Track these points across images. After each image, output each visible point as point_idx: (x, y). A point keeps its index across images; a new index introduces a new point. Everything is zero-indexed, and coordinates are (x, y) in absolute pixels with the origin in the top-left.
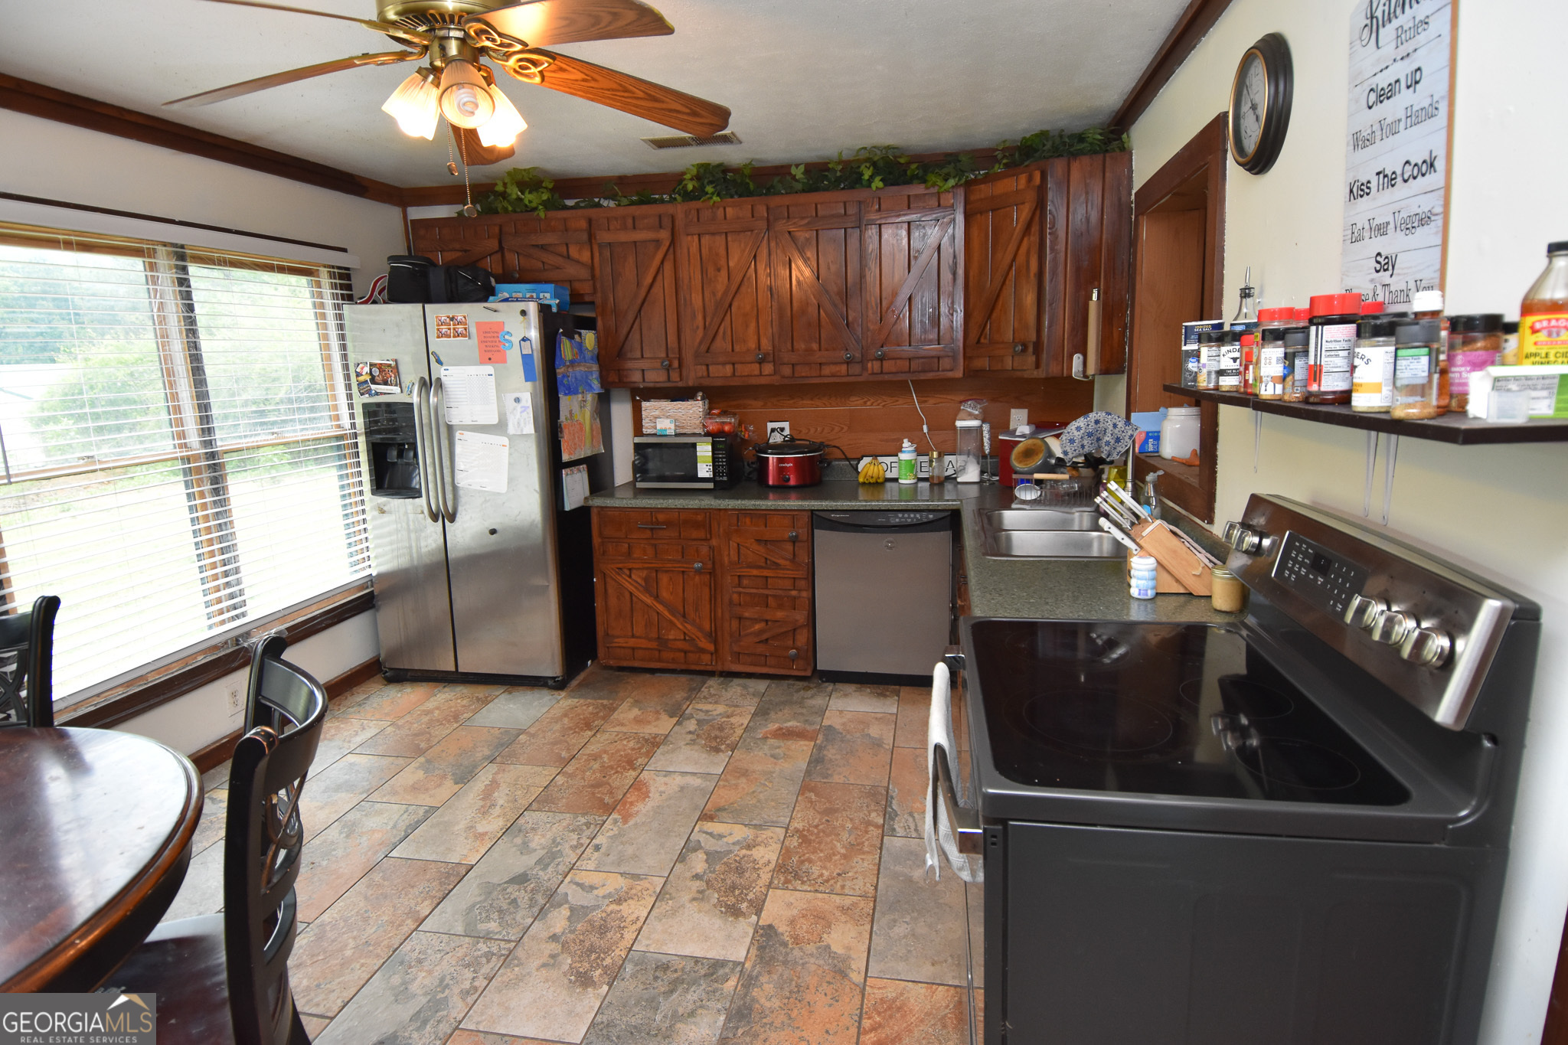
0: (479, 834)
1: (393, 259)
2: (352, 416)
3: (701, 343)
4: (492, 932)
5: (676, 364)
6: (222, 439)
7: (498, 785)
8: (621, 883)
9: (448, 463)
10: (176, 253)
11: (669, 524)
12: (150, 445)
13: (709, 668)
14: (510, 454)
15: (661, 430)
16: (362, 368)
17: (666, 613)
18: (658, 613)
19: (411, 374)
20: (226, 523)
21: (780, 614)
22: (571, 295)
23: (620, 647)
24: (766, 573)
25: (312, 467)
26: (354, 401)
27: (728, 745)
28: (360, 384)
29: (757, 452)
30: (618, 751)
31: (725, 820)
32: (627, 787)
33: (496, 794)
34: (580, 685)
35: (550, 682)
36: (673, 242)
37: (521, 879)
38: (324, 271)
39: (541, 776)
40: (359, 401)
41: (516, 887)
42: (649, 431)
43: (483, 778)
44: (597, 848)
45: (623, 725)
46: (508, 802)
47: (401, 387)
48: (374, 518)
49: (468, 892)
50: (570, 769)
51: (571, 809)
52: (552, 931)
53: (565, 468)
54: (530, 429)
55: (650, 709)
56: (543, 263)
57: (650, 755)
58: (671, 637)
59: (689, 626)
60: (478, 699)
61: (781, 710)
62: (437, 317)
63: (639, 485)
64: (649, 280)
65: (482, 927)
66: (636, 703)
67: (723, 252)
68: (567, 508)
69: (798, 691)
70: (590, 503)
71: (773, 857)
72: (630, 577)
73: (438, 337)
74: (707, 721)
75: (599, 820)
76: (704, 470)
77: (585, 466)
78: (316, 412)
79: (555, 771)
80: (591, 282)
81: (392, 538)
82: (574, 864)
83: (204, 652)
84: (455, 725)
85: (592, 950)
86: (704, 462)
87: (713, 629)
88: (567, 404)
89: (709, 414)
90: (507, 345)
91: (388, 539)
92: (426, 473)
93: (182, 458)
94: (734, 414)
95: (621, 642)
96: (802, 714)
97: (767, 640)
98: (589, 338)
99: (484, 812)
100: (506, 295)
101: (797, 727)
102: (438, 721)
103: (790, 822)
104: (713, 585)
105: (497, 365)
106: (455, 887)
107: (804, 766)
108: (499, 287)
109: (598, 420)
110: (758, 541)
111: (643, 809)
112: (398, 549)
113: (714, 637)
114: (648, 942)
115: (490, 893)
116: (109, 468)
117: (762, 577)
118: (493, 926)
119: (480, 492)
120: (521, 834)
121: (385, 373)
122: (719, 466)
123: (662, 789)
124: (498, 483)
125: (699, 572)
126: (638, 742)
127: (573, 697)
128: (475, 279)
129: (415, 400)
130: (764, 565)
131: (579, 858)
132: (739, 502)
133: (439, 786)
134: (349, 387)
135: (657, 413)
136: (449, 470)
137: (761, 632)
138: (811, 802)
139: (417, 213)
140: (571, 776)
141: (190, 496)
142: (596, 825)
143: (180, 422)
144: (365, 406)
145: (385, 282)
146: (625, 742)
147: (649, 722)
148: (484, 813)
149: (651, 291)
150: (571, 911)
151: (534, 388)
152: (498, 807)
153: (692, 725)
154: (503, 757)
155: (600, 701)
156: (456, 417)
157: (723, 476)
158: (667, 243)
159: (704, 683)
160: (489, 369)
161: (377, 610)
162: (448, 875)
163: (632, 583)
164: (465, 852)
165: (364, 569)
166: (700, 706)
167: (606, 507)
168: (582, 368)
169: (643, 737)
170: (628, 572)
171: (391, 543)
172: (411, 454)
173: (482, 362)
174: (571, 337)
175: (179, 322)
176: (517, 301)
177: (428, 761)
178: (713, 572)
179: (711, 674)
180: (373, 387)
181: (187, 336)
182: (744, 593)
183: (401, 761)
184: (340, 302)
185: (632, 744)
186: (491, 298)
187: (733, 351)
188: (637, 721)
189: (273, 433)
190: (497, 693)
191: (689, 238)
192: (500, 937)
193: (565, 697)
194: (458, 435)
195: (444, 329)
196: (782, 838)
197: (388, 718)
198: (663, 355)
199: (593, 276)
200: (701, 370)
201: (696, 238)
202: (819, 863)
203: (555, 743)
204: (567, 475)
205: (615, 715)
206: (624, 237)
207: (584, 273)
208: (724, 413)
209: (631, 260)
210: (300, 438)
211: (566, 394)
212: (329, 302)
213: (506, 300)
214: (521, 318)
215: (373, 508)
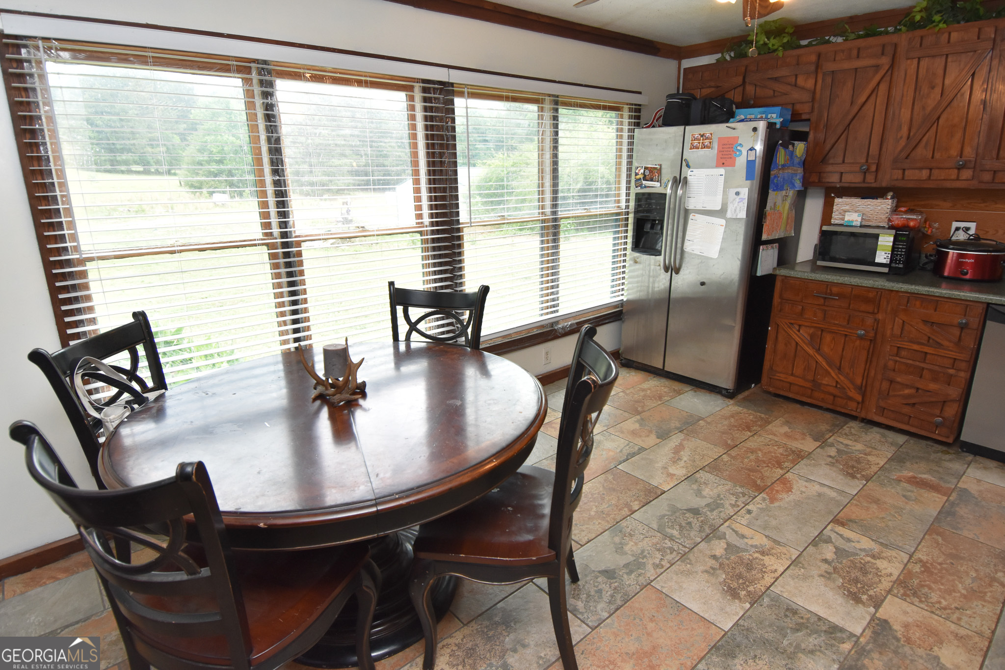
0: (670, 473)
1: (670, 96)
2: (628, 201)
3: (901, 151)
4: (674, 536)
5: (873, 168)
6: (561, 211)
7: (684, 448)
8: (765, 541)
9: (681, 234)
10: (554, 100)
11: (841, 296)
12: (511, 213)
13: (854, 413)
14: (725, 232)
15: (849, 221)
16: (639, 170)
17: (824, 364)
18: (817, 362)
19: (668, 175)
20: (556, 259)
21: (932, 386)
22: (792, 115)
23: (780, 380)
24: (926, 349)
25: (586, 233)
26: (631, 191)
27: (863, 476)
28: (637, 180)
29: (938, 246)
30: (770, 452)
31: (854, 530)
32: (775, 479)
33: (682, 453)
34: (744, 399)
35: (724, 392)
36: (892, 66)
37: (695, 512)
38: (626, 107)
39: (715, 452)
40: (634, 191)
41: (692, 515)
42: (837, 222)
43: (675, 440)
44: (749, 512)
45: (775, 435)
46: (690, 460)
47: (660, 183)
48: (630, 265)
49: (660, 506)
50: (733, 453)
51: (731, 478)
52: (713, 553)
53: (762, 245)
54: (743, 215)
55: (797, 430)
56: (774, 91)
57: (795, 462)
58: (824, 382)
59: (842, 378)
60: (675, 390)
61: (917, 463)
62: (692, 135)
63: (819, 263)
64: (863, 99)
65: (669, 531)
66: (787, 423)
67: (940, 72)
68: (759, 274)
69: (937, 452)
70: (778, 272)
71: (896, 573)
72: (799, 331)
73: (691, 149)
74: (847, 453)
75: (753, 494)
76: (882, 257)
77: (777, 244)
78: (608, 198)
79: (722, 451)
80: (811, 104)
81: (639, 279)
82: (732, 516)
83: (537, 327)
84: (659, 402)
85: (740, 576)
86: (883, 250)
87: (864, 384)
88: (774, 197)
89: (895, 211)
90: (738, 153)
91: (636, 280)
92: (666, 241)
93: (542, 220)
94: (921, 213)
95: (782, 376)
96: (938, 472)
97: (914, 404)
98: (800, 148)
99: (676, 460)
100: (743, 117)
101: (931, 480)
102: (649, 397)
103: (914, 552)
104: (871, 350)
105: (727, 168)
106: (654, 500)
107: (935, 514)
108: (738, 111)
109: (794, 211)
110: (925, 322)
111: (787, 499)
112: (641, 286)
113: (863, 390)
114: (782, 589)
115: (675, 512)
116: (511, 223)
117: (922, 352)
118: (675, 533)
119: (699, 255)
120: (697, 484)
121: (652, 173)
122: (897, 255)
123: (804, 489)
124: (713, 251)
125: (861, 338)
126: (786, 451)
127: (739, 406)
128: (723, 106)
129: (669, 191)
130: (926, 342)
131: (735, 514)
132: (913, 287)
133: (648, 436)
134: (629, 182)
135: (847, 208)
136: (681, 239)
137: (909, 396)
138: (938, 544)
139: (687, 63)
140: (734, 458)
141: (542, 242)
142: (750, 497)
143: (543, 200)
144: (637, 194)
145: (662, 113)
146: (776, 448)
147: (796, 439)
148: (674, 462)
149: (863, 109)
150: (727, 545)
151: (752, 185)
152: (683, 461)
153: (832, 452)
154: (688, 431)
155: (759, 414)
156: (691, 204)
157: (899, 263)
158: (887, 67)
159: (846, 423)
160: (722, 171)
161: (623, 322)
162: (650, 492)
163: (801, 336)
164: (661, 482)
165: (619, 296)
166: (841, 440)
167: (790, 277)
168: (790, 171)
169: (791, 449)
170: (797, 328)
171: (638, 282)
172: (659, 227)
173: (717, 166)
174: (785, 146)
175: (550, 142)
176: (750, 121)
177: (642, 419)
178: (873, 342)
179: (854, 418)
180: (644, 182)
181: (553, 151)
182: (900, 362)
183: (626, 414)
184: (633, 127)
185: (781, 450)
186: (731, 120)
187: (933, 157)
188: (786, 435)
189: (585, 209)
190: (687, 390)
191: (909, 61)
192: (680, 542)
193: (732, 404)
194: (691, 216)
195: (696, 143)
196: (905, 561)
197: (621, 387)
198: (863, 161)
199: (813, 99)
200: (898, 174)
201: (915, 61)
202: (938, 592)
203: (723, 433)
204: (763, 250)
205: (770, 427)
206: (846, 65)
207: (806, 97)
208: (911, 211)
209: (850, 84)
210: (598, 213)
211: (774, 190)
212: (626, 127)
213: (742, 121)
214: (753, 133)
215: (630, 259)
